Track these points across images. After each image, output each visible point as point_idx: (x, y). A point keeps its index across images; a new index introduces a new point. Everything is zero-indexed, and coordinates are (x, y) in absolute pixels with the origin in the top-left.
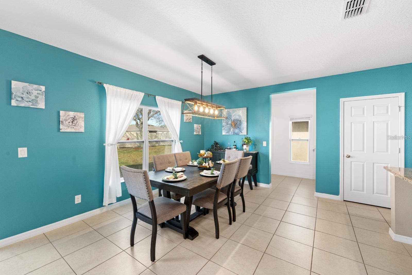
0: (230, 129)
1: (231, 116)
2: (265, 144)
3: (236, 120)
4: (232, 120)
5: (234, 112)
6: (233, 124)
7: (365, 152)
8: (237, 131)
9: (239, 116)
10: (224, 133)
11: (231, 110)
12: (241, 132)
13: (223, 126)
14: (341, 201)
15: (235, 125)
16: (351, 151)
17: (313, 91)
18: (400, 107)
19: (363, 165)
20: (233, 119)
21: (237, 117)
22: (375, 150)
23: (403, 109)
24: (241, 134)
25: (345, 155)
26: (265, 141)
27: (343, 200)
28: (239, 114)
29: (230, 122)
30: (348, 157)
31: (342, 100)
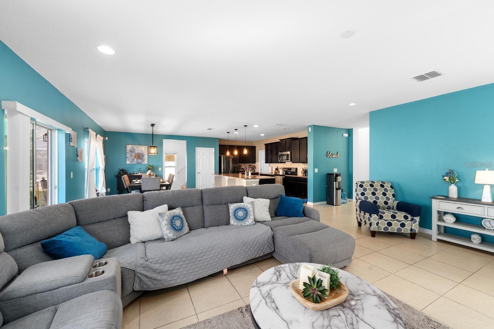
0: (133, 160)
1: (134, 150)
2: (160, 169)
3: (139, 153)
4: (135, 154)
5: (138, 148)
6: (137, 156)
7: (204, 170)
8: (140, 161)
9: (142, 150)
10: (128, 162)
11: (135, 147)
12: (144, 162)
13: (128, 158)
15: (138, 157)
16: (200, 170)
17: (184, 143)
19: (204, 176)
20: (136, 152)
21: (140, 152)
22: (207, 170)
23: (214, 154)
24: (143, 163)
26: (160, 167)
28: (142, 149)
29: (134, 155)
30: (199, 173)
31: (196, 148)
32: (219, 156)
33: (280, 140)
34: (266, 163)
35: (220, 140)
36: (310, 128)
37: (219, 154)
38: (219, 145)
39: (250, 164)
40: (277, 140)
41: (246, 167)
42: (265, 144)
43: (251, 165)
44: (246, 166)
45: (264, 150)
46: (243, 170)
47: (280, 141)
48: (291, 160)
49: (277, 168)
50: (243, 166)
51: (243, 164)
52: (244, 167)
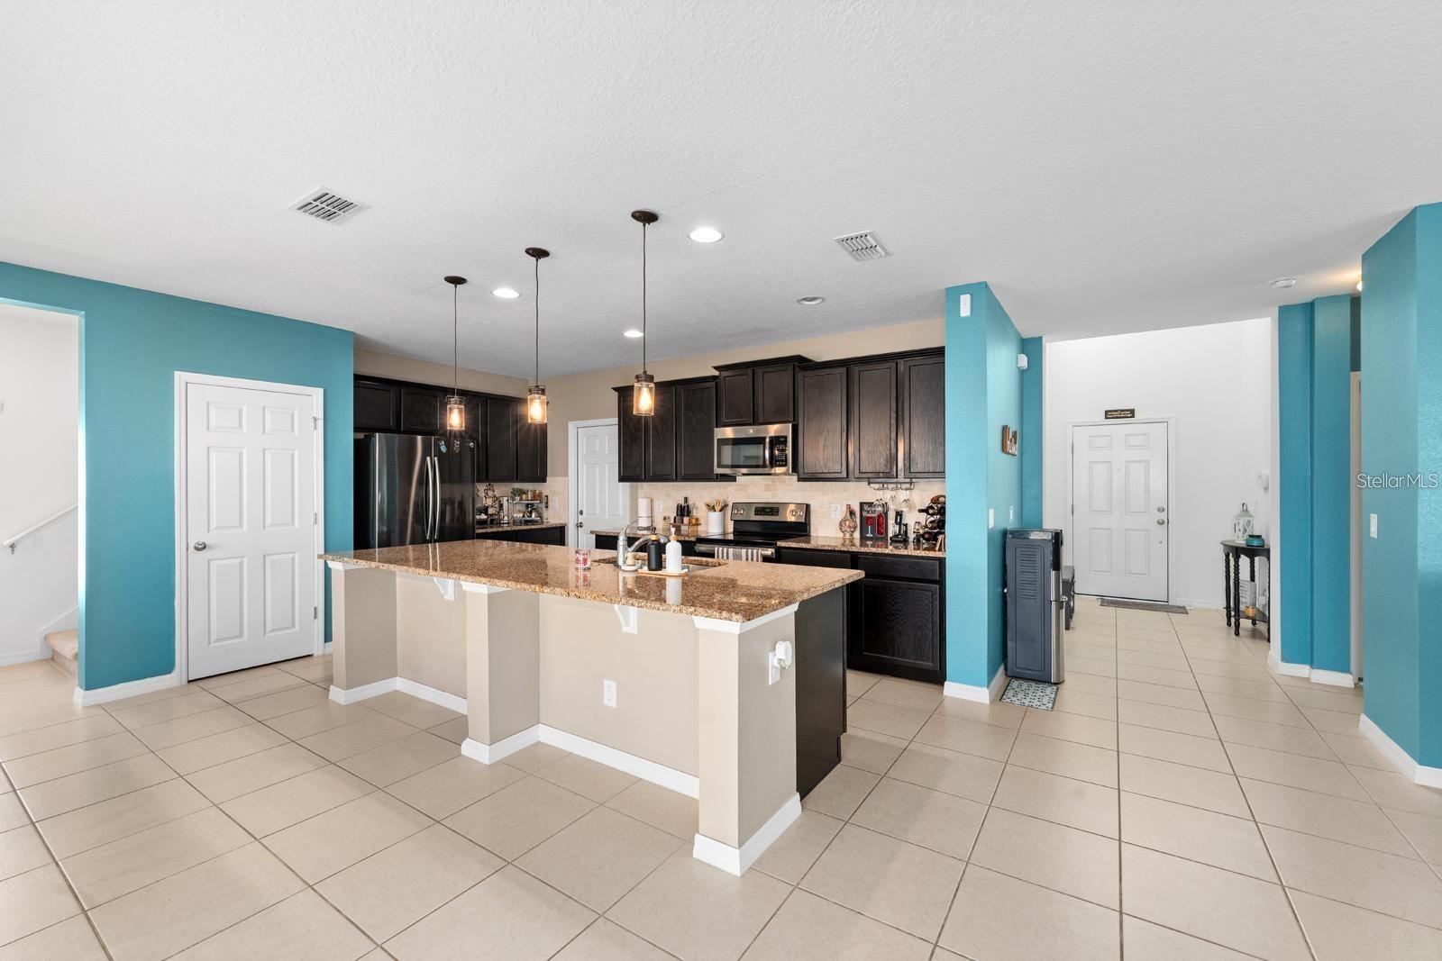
7: (245, 528)
14: (181, 687)
16: (209, 530)
18: (315, 419)
19: (241, 564)
22: (268, 522)
23: (320, 424)
25: (192, 546)
27: (185, 682)
30: (202, 547)
31: (180, 377)
32: (356, 441)
33: (716, 368)
34: (622, 479)
35: (361, 346)
36: (965, 300)
37: (356, 429)
38: (357, 378)
39: (517, 486)
40: (704, 368)
41: (496, 499)
42: (615, 389)
43: (521, 492)
44: (497, 493)
45: (616, 420)
46: (486, 513)
47: (717, 373)
48: (795, 469)
49: (682, 503)
50: (482, 494)
51: (481, 488)
52: (489, 502)
